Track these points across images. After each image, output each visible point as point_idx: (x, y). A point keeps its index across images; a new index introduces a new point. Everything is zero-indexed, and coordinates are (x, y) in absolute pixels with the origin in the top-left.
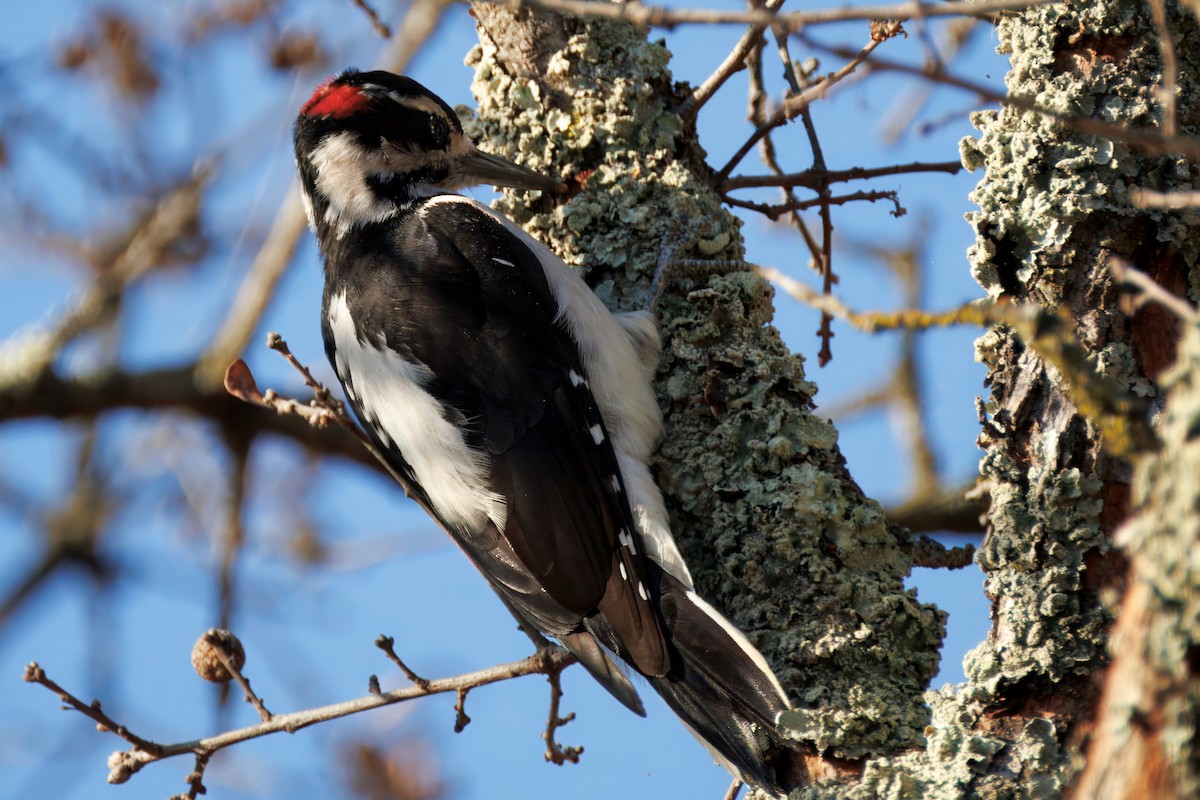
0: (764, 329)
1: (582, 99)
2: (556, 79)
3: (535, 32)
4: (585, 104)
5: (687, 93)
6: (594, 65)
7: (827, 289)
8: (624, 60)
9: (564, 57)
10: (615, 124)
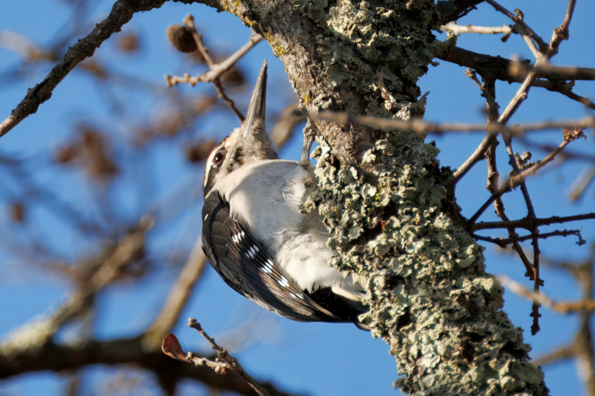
0: (498, 313)
1: (383, 177)
2: (367, 165)
3: (354, 138)
4: (385, 180)
5: (448, 173)
6: (391, 157)
7: (536, 288)
8: (410, 154)
9: (372, 153)
10: (404, 192)
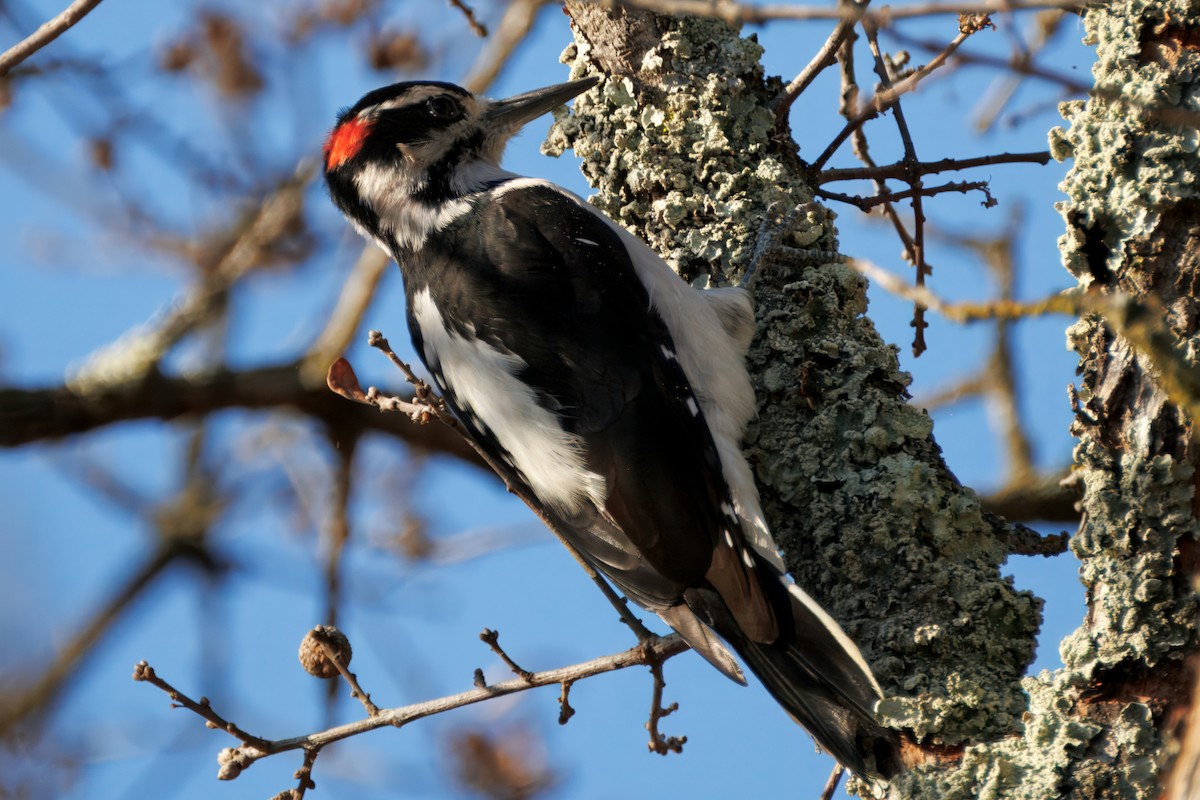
0: (859, 320)
1: (677, 97)
2: (650, 75)
3: (628, 30)
4: (678, 100)
5: (778, 87)
6: (687, 60)
7: (920, 280)
8: (717, 56)
9: (657, 54)
10: (711, 118)
